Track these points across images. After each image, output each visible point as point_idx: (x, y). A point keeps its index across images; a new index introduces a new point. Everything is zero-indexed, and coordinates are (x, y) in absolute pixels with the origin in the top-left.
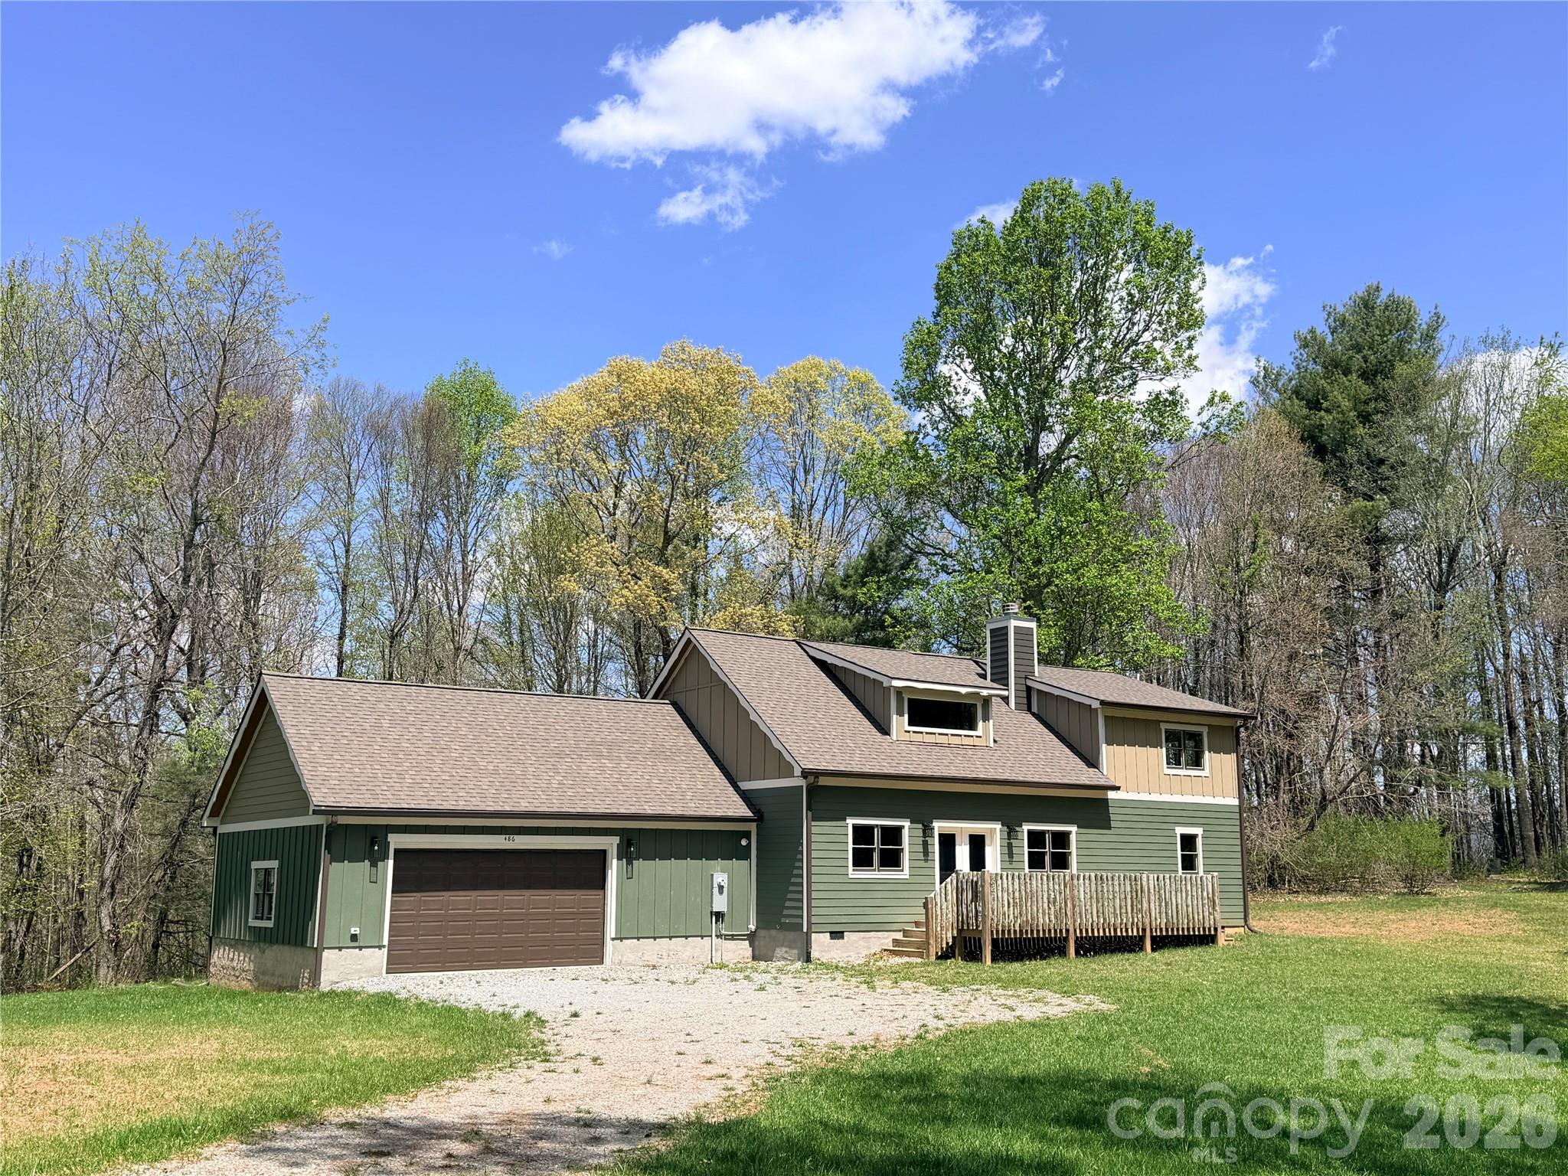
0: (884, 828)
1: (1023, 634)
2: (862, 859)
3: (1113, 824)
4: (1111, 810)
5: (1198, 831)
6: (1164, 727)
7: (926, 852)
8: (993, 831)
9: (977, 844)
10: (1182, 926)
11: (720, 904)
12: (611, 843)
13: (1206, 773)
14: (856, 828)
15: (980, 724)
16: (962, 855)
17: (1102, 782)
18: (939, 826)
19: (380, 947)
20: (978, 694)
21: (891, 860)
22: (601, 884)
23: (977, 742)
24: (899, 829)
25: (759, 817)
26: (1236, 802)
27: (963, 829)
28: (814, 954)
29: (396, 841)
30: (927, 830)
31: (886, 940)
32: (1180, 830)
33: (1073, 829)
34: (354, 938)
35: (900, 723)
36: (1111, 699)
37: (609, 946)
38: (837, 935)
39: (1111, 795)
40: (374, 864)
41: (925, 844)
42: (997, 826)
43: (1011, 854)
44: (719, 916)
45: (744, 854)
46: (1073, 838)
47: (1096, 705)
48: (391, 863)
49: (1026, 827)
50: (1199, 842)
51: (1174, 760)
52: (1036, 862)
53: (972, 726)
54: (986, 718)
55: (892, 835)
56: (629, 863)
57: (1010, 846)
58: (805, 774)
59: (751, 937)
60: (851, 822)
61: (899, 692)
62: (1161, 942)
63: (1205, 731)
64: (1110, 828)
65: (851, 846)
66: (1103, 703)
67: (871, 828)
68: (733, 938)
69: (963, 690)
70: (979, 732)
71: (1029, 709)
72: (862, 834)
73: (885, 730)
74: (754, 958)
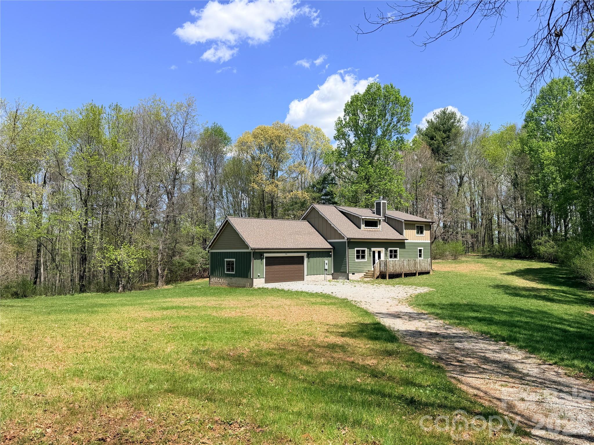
0: (362, 250)
1: (384, 203)
2: (358, 257)
3: (406, 248)
4: (406, 244)
5: (422, 248)
6: (416, 225)
7: (370, 255)
8: (383, 250)
9: (379, 253)
10: (424, 270)
11: (326, 267)
12: (305, 255)
13: (424, 235)
14: (357, 250)
15: (379, 226)
16: (377, 256)
17: (404, 238)
18: (373, 249)
19: (263, 278)
20: (379, 219)
21: (363, 257)
22: (303, 263)
23: (378, 230)
24: (365, 250)
25: (334, 248)
26: (430, 241)
27: (376, 250)
28: (349, 278)
29: (266, 255)
30: (370, 250)
31: (362, 275)
32: (419, 248)
33: (398, 249)
34: (259, 276)
35: (363, 226)
36: (406, 219)
37: (305, 277)
38: (353, 274)
39: (406, 241)
40: (261, 260)
41: (370, 253)
42: (384, 249)
43: (386, 255)
44: (326, 270)
45: (330, 256)
46: (398, 251)
47: (403, 221)
48: (265, 260)
49: (389, 249)
50: (422, 251)
51: (418, 233)
52: (391, 257)
53: (376, 226)
54: (380, 224)
55: (363, 252)
56: (309, 259)
57: (386, 253)
58: (348, 239)
59: (332, 274)
60: (356, 249)
61: (363, 219)
62: (420, 274)
63: (424, 226)
65: (356, 254)
67: (359, 250)
68: (329, 274)
69: (376, 218)
70: (378, 227)
71: (385, 221)
72: (358, 252)
73: (360, 228)
74: (333, 279)
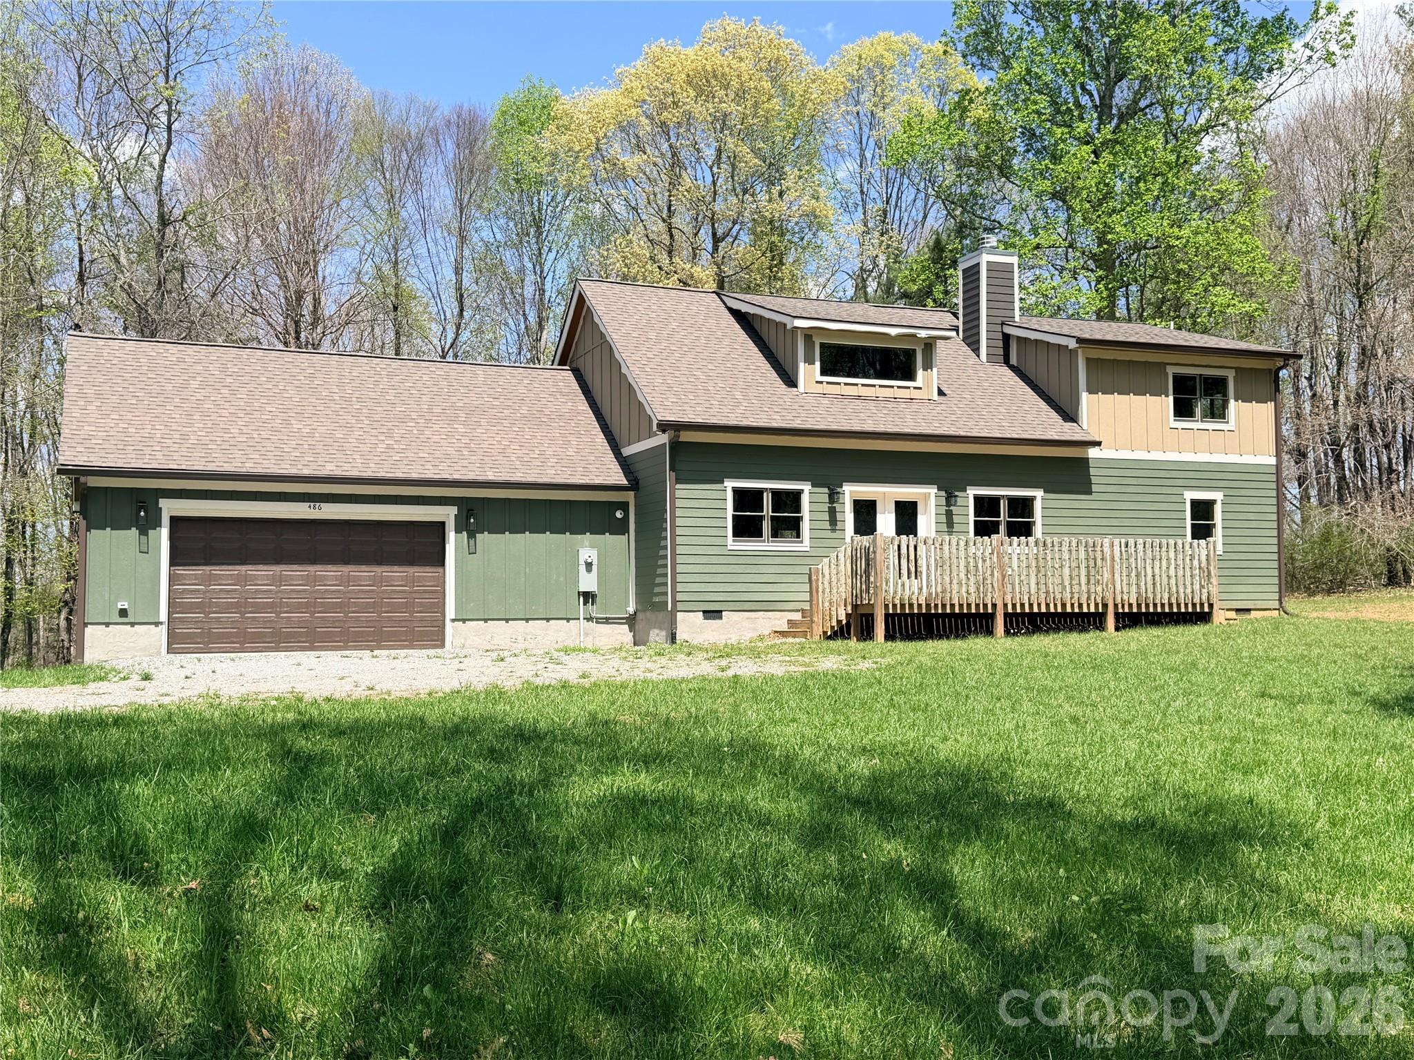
0: (776, 494)
1: (1001, 274)
2: (746, 528)
3: (1094, 488)
4: (1092, 471)
5: (1218, 496)
6: (1171, 371)
7: (833, 520)
8: (927, 497)
9: (907, 515)
11: (588, 582)
12: (448, 514)
13: (1231, 426)
14: (737, 491)
15: (920, 373)
16: (886, 522)
17: (1077, 437)
18: (851, 491)
19: (157, 624)
20: (914, 336)
21: (785, 529)
22: (442, 563)
23: (914, 394)
24: (797, 495)
25: (634, 484)
26: (1273, 461)
27: (886, 495)
28: (680, 636)
29: (170, 508)
30: (833, 497)
31: (780, 621)
32: (1190, 495)
33: (1038, 494)
34: (123, 613)
35: (809, 373)
37: (449, 626)
38: (712, 615)
39: (1093, 453)
40: (143, 532)
41: (832, 512)
42: (932, 491)
43: (950, 523)
44: (588, 597)
45: (620, 528)
46: (1038, 506)
47: (1072, 344)
48: (165, 532)
49: (972, 492)
50: (1218, 509)
51: (1183, 410)
52: (984, 530)
53: (909, 375)
54: (928, 366)
55: (788, 501)
56: (472, 535)
57: (949, 514)
58: (664, 427)
59: (631, 621)
60: (730, 484)
61: (808, 335)
62: (1130, 620)
63: (1231, 375)
64: (1090, 492)
65: (730, 513)
66: (1080, 341)
67: (759, 493)
68: (607, 621)
69: (893, 332)
70: (919, 382)
71: (1007, 361)
72: (746, 499)
73: (790, 381)
74: (635, 644)
